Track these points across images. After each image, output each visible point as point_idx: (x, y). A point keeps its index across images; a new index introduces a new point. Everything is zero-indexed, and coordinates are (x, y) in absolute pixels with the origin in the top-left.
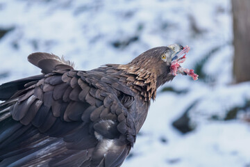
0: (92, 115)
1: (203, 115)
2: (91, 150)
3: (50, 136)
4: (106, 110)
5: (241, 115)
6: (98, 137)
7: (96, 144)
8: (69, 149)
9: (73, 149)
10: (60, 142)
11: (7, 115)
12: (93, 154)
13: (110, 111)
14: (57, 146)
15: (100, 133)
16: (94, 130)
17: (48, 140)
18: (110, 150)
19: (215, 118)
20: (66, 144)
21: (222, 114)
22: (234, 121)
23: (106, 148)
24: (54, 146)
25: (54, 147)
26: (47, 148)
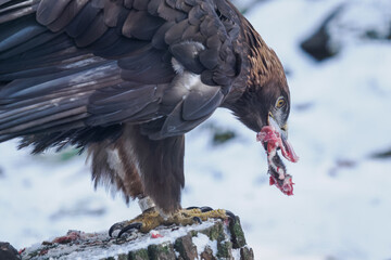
0: (167, 35)
1: (352, 30)
2: (163, 86)
3: (95, 55)
4: (193, 28)
6: (177, 67)
7: (171, 77)
8: (125, 80)
9: (133, 80)
10: (112, 66)
11: (26, 10)
12: (165, 93)
13: (199, 30)
14: (107, 71)
15: (180, 61)
16: (171, 56)
17: (92, 60)
18: (194, 91)
19: (371, 35)
20: (121, 71)
23: (188, 87)
24: (101, 71)
25: (101, 74)
26: (89, 72)
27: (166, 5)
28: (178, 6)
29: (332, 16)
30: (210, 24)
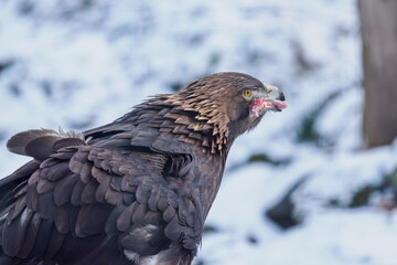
4: (141, 207)
5: (376, 199)
13: (147, 209)
19: (334, 203)
21: (346, 197)
22: (364, 208)
27: (112, 189)
28: (124, 188)
29: (297, 186)
30: (157, 197)
